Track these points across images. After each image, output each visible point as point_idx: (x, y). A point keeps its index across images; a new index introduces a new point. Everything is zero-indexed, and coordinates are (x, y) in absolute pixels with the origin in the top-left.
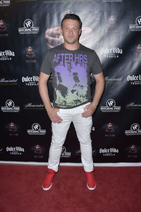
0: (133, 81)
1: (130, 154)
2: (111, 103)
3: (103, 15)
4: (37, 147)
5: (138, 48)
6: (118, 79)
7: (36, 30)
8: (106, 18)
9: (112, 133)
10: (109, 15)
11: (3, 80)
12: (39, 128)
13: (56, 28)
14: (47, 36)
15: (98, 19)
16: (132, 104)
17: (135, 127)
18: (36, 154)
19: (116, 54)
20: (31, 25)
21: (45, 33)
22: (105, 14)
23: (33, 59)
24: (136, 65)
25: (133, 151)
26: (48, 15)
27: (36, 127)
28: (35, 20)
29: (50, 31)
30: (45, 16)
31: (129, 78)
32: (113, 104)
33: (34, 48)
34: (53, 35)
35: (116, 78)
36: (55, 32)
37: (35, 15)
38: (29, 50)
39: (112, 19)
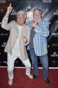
5: (57, 22)
11: (2, 34)
16: (54, 45)
20: (14, 11)
26: (21, 8)
28: (16, 9)
31: (53, 34)
39: (47, 10)
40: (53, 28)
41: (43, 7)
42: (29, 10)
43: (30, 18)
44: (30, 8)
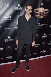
0: (17, 29)
2: (9, 38)
6: (11, 28)
8: (5, 4)
9: (10, 50)
10: (7, 3)
15: (2, 5)
19: (10, 19)
22: (5, 3)
31: (15, 28)
32: (10, 38)
35: (10, 28)
39: (8, 5)
40: (15, 22)
41: (4, 2)
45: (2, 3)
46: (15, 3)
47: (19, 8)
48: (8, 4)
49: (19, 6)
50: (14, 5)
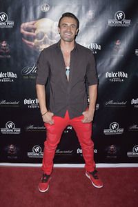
0: (112, 78)
1: (109, 155)
3: (81, 9)
4: (11, 147)
5: (117, 44)
7: (11, 24)
8: (84, 12)
10: (87, 9)
12: (13, 126)
13: (32, 23)
14: (22, 31)
16: (111, 102)
17: (115, 126)
18: (10, 155)
19: (94, 50)
20: (6, 18)
21: (20, 27)
22: (83, 8)
23: (8, 54)
24: (115, 61)
25: (112, 152)
26: (24, 8)
27: (11, 125)
28: (10, 13)
29: (25, 25)
30: (20, 9)
31: (108, 75)
33: (8, 42)
34: (28, 30)
36: (31, 26)
37: (10, 8)
38: (3, 45)
39: (90, 14)
40: (108, 60)
41: (80, 6)
42: (44, 15)
43: (46, 36)
44: (46, 9)
45: (75, 8)
46: (111, 8)
47: (120, 20)
48: (90, 11)
49: (120, 16)
50: (107, 14)
